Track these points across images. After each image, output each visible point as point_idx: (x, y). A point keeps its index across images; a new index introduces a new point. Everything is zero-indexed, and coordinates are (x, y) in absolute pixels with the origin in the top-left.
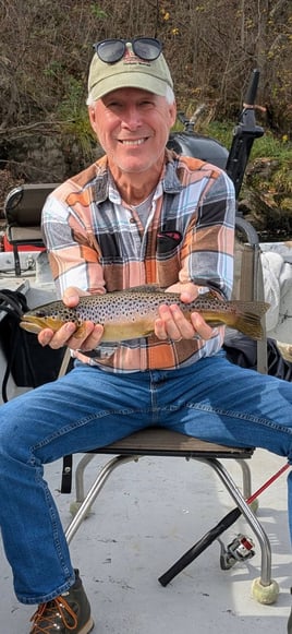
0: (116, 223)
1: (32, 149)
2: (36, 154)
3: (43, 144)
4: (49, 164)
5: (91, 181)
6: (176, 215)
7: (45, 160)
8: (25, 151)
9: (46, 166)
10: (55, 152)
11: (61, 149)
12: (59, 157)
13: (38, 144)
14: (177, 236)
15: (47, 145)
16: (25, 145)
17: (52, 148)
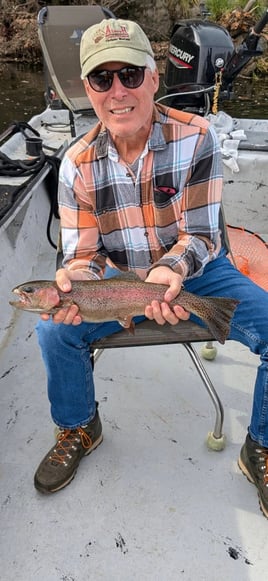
0: (113, 176)
1: (146, 9)
2: (149, 13)
3: (155, 5)
4: (159, 20)
5: (95, 139)
6: (171, 168)
7: (156, 17)
8: (141, 10)
9: (156, 22)
10: (163, 11)
11: (167, 8)
12: (166, 15)
13: (150, 5)
14: (174, 191)
15: (157, 5)
16: (142, 6)
17: (161, 8)
